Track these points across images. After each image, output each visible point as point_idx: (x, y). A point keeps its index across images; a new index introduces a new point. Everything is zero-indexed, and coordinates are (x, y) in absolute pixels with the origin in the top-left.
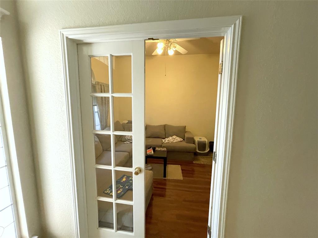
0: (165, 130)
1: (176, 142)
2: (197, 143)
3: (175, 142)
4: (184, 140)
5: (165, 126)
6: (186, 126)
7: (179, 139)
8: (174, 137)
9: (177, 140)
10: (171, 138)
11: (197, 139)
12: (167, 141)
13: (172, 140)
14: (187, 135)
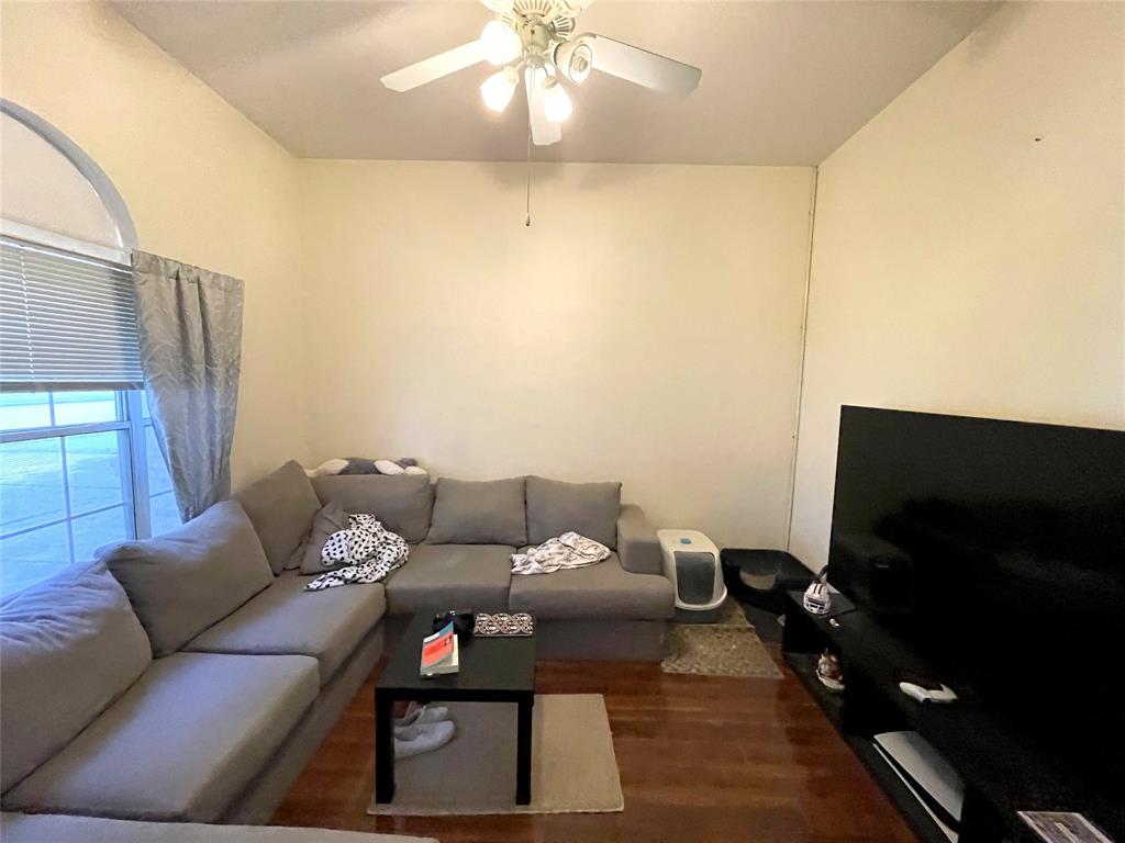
0: (526, 502)
1: (579, 568)
2: (675, 564)
3: (572, 565)
4: (613, 549)
5: (525, 484)
6: (621, 485)
7: (591, 551)
8: (570, 538)
9: (582, 555)
10: (552, 547)
11: (672, 545)
12: (534, 567)
13: (558, 559)
14: (628, 532)
